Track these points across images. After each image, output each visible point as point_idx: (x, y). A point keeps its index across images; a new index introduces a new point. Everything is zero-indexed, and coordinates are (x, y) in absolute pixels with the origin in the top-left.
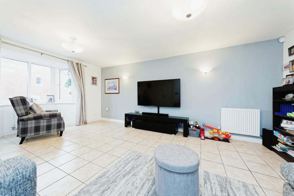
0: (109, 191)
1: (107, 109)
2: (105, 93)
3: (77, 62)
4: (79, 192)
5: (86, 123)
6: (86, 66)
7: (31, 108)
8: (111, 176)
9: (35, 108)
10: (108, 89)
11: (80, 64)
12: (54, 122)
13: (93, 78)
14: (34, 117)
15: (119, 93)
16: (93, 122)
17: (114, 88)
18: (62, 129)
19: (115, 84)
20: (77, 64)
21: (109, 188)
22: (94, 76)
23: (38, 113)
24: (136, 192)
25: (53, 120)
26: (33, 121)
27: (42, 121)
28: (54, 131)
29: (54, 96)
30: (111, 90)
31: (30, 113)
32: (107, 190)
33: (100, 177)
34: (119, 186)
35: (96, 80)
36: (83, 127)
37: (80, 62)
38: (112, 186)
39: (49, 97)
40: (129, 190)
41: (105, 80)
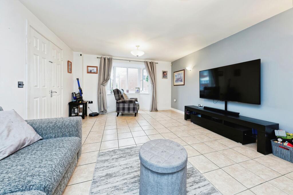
0: (123, 159)
1: (175, 100)
2: (174, 85)
3: (150, 61)
4: (112, 151)
5: (156, 110)
6: (157, 63)
7: (122, 96)
8: (134, 151)
9: (124, 96)
10: (176, 81)
11: (153, 63)
12: (132, 106)
13: (164, 72)
14: (122, 101)
15: (184, 85)
16: (163, 111)
17: (180, 80)
18: (136, 112)
19: (181, 76)
20: (150, 63)
21: (125, 157)
22: (165, 70)
23: (125, 99)
24: (135, 170)
25: (131, 104)
26: (122, 104)
27: (126, 104)
28: (131, 112)
29: (139, 88)
30: (178, 82)
31: (121, 99)
32: (123, 157)
33: (128, 149)
34: (131, 160)
35: (166, 74)
36: (154, 113)
37: (153, 61)
38: (128, 157)
39: (137, 89)
40: (133, 166)
41: (174, 72)
